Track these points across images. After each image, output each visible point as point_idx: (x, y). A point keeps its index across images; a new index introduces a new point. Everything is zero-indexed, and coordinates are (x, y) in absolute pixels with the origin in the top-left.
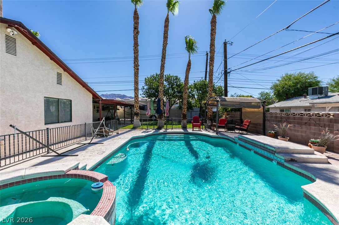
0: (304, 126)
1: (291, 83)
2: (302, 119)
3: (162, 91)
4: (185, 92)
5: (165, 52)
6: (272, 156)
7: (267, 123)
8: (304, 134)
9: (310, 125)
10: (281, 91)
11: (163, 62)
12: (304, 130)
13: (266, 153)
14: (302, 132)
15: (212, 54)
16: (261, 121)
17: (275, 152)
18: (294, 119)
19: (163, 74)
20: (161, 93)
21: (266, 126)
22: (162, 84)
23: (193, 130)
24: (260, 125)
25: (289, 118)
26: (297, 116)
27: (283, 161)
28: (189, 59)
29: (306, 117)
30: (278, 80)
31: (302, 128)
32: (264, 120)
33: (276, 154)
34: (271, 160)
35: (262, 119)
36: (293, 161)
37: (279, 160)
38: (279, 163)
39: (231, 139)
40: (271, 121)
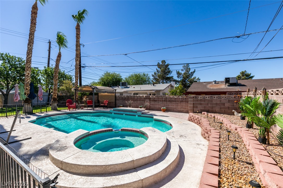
0: (135, 101)
1: (110, 78)
2: (134, 98)
3: (29, 75)
4: (56, 79)
5: (34, 37)
6: (135, 114)
7: (117, 102)
8: (135, 105)
9: (137, 101)
10: (106, 82)
11: (31, 47)
12: (135, 103)
13: (132, 113)
14: (134, 104)
15: (78, 52)
16: (114, 101)
17: (137, 112)
18: (131, 98)
19: (30, 59)
20: (29, 77)
21: (116, 103)
22: (30, 69)
23: (70, 111)
24: (112, 103)
25: (129, 98)
26: (132, 97)
27: (140, 114)
28: (60, 51)
29: (136, 97)
30: (103, 75)
31: (134, 102)
32: (116, 100)
33: (137, 113)
34: (135, 116)
35: (114, 100)
36: (143, 114)
37: (139, 114)
38: (139, 116)
39: (106, 112)
40: (120, 100)
